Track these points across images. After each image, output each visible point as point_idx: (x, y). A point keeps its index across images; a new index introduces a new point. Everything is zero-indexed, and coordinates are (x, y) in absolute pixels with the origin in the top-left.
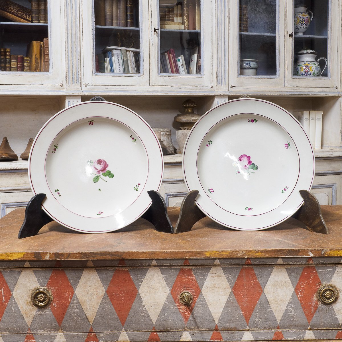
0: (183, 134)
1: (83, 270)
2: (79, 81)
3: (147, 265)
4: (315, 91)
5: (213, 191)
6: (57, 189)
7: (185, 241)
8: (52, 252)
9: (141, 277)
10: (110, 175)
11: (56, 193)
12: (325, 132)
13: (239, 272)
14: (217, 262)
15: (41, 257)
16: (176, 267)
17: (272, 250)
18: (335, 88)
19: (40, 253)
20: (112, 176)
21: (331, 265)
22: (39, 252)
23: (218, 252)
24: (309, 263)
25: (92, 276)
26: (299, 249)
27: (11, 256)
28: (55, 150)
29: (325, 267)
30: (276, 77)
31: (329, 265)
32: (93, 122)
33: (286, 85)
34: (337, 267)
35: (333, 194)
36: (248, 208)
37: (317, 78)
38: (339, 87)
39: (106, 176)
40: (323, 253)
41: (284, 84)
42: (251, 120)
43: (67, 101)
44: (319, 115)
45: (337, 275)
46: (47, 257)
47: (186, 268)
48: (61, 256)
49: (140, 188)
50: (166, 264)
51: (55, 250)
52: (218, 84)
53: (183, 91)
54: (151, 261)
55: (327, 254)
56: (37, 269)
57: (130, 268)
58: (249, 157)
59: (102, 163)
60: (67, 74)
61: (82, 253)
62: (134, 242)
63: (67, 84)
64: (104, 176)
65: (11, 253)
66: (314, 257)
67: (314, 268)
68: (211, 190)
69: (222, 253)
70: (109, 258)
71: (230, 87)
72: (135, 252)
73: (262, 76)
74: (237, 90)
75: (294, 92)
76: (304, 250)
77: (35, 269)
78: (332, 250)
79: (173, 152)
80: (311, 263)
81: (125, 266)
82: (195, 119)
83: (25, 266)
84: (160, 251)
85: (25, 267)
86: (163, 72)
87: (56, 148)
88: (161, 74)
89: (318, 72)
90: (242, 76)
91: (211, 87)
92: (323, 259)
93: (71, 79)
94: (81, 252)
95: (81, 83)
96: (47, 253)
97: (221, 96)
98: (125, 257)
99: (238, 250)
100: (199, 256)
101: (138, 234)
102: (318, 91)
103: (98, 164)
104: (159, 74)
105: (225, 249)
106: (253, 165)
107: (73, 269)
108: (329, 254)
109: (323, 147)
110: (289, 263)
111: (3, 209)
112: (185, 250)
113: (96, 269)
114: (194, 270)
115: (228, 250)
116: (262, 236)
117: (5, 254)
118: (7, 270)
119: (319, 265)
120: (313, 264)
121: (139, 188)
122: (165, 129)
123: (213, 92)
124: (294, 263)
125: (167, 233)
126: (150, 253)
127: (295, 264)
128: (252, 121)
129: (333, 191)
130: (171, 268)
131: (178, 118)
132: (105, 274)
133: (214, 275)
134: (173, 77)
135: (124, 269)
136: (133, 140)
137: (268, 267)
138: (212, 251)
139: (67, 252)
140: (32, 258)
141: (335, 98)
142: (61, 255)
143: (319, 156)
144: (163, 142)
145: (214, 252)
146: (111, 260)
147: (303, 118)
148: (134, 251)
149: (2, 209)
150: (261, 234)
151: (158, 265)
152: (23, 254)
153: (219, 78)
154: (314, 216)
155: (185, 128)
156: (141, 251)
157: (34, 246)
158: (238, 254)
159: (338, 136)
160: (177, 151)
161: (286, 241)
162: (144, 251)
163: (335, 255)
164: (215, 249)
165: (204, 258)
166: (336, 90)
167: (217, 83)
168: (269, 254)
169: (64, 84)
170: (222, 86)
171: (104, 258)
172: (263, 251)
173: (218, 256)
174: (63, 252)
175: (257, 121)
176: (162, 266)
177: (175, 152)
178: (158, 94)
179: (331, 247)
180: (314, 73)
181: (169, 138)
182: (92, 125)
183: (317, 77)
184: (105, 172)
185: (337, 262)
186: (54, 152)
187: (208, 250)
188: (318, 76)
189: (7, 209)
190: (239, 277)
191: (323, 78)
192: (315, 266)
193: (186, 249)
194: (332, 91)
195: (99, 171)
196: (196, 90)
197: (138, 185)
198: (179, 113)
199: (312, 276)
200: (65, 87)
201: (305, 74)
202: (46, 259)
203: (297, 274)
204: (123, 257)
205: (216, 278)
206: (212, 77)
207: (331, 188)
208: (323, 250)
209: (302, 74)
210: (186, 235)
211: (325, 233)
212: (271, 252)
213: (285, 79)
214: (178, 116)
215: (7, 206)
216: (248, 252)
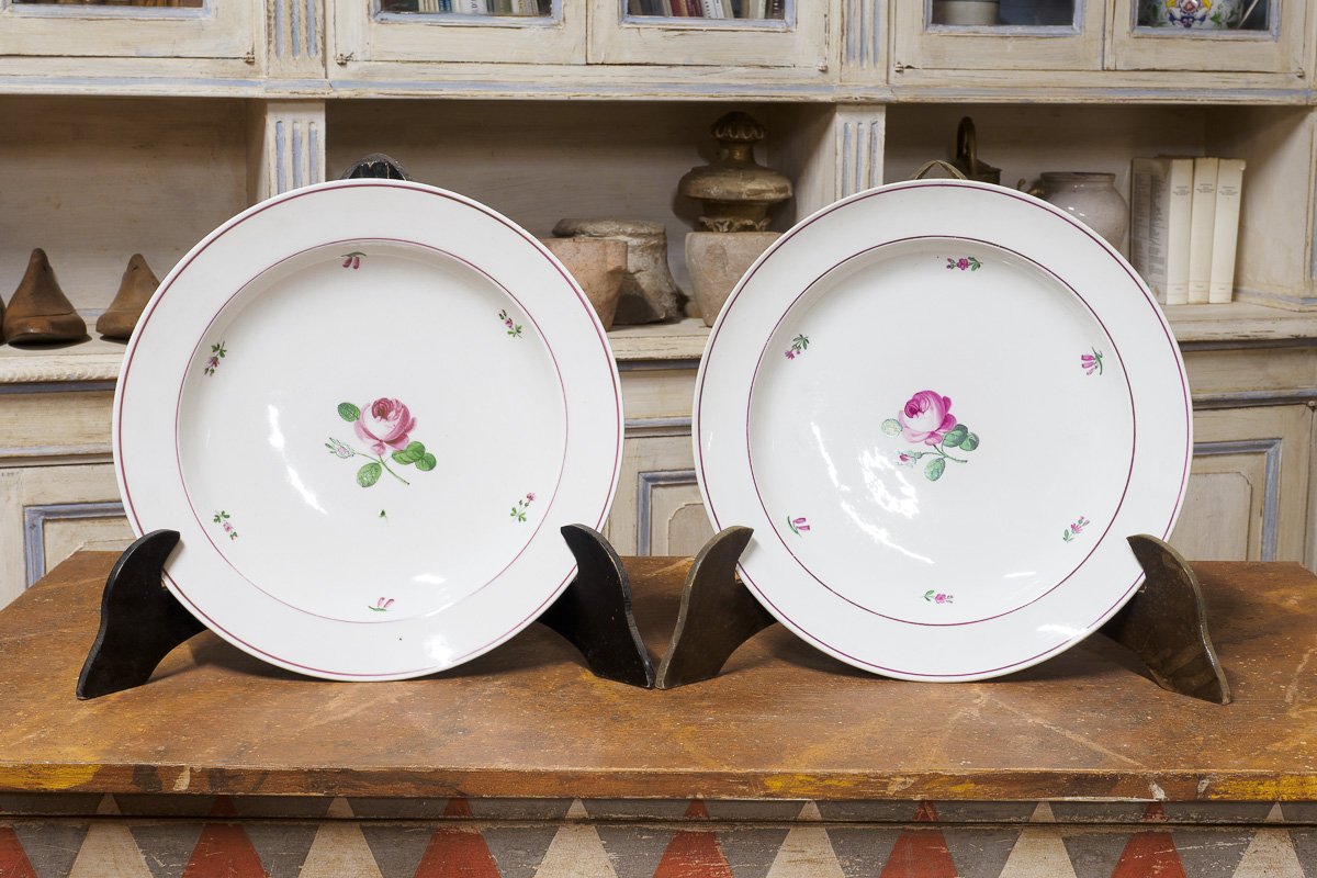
0: (710, 250)
1: (316, 828)
2: (316, 46)
3: (551, 814)
4: (1219, 85)
5: (808, 528)
6: (223, 513)
7: (694, 728)
8: (198, 766)
9: (527, 857)
10: (421, 458)
11: (219, 526)
12: (1251, 237)
13: (890, 849)
14: (812, 811)
15: (160, 782)
16: (657, 827)
17: (1015, 774)
18: (1295, 76)
19: (154, 769)
20: (430, 463)
21: (1230, 829)
22: (153, 763)
23: (814, 776)
24: (1150, 821)
25: (349, 851)
26: (1114, 771)
27: (49, 777)
28: (215, 362)
29: (1207, 834)
30: (1072, 32)
31: (1223, 829)
32: (358, 260)
33: (1109, 63)
34: (1253, 835)
35: (1270, 477)
36: (935, 594)
37: (1226, 37)
38: (1310, 71)
39: (409, 463)
40: (1202, 788)
41: (1100, 59)
42: (957, 261)
43: (271, 121)
44: (1230, 175)
45: (1250, 865)
46: (182, 784)
47: (696, 829)
48: (231, 782)
49: (534, 512)
50: (620, 816)
51: (210, 757)
52: (848, 60)
53: (715, 85)
54: (567, 803)
55: (1217, 794)
56: (147, 823)
57: (489, 825)
58: (946, 402)
59: (392, 414)
60: (273, 15)
61: (311, 772)
62: (505, 727)
63: (272, 55)
64: (399, 462)
65: (49, 767)
66: (1168, 802)
67: (1166, 840)
68: (800, 524)
69: (828, 782)
70: (409, 790)
71: (893, 70)
72: (507, 772)
73: (1019, 29)
74: (921, 81)
75: (1136, 89)
76: (1134, 777)
77: (136, 822)
78: (1235, 777)
79: (673, 313)
80: (1157, 819)
81: (469, 820)
82: (758, 187)
83: (100, 811)
84: (599, 769)
85: (101, 813)
86: (640, 10)
87: (219, 356)
88: (631, 18)
89: (1232, 13)
90: (940, 27)
91: (822, 71)
92: (1202, 809)
93: (285, 37)
94: (305, 767)
95: (324, 51)
96: (181, 769)
97: (859, 104)
98: (469, 787)
99: (888, 771)
100: (744, 793)
101: (524, 686)
102: (1228, 86)
103: (379, 418)
104: (622, 19)
105: (842, 766)
106: (958, 433)
107: (278, 827)
108: (1226, 793)
109: (1242, 297)
110: (1076, 818)
111: (33, 526)
112: (690, 770)
113: (362, 828)
114: (725, 836)
115: (851, 771)
116: (981, 710)
117: (28, 768)
118: (33, 825)
119: (1187, 828)
120: (1164, 824)
121: (528, 512)
122: (642, 226)
123: (828, 88)
124: (1096, 820)
125: (630, 687)
126: (563, 778)
127: (1096, 824)
128: (963, 264)
129: (1268, 467)
130: (641, 830)
131: (693, 182)
132: (397, 845)
133: (799, 856)
134: (678, 30)
135: (467, 829)
136: (510, 330)
137: (998, 830)
138: (793, 775)
139: (253, 767)
140: (126, 785)
141: (1291, 115)
142: (233, 777)
143: (1220, 338)
144: (637, 276)
145: (801, 778)
146: (420, 799)
147: (1169, 185)
148: (505, 767)
149: (27, 528)
150: (979, 696)
151: (593, 817)
152: (91, 770)
153: (851, 35)
154: (1180, 633)
155: (721, 220)
156: (528, 768)
157: (134, 738)
158: (889, 788)
159: (1299, 258)
160: (689, 307)
161: (1068, 734)
162: (541, 768)
163: (1247, 797)
164: (803, 769)
165: (761, 799)
166: (1300, 84)
167: (846, 55)
168: (1003, 790)
169: (261, 54)
170: (865, 66)
171: (391, 793)
172: (980, 777)
173: (815, 791)
174: (238, 766)
175: (979, 266)
176: (607, 821)
177: (682, 307)
178: (616, 94)
179: (1235, 766)
180: (1219, 15)
181: (656, 260)
182: (356, 267)
183: (1229, 32)
184: (405, 448)
185: (1255, 820)
186: (213, 371)
187: (777, 770)
188: (1232, 26)
189: (48, 526)
190: (891, 864)
191: (1252, 34)
192: (1171, 831)
193: (695, 763)
194: (1284, 86)
195: (380, 444)
196: (763, 81)
197: (525, 500)
198: (702, 163)
199: (1158, 868)
200: (264, 68)
201: (1183, 18)
202: (175, 789)
203: (1105, 858)
204: (460, 788)
205: (806, 867)
206: (827, 29)
207: (1260, 453)
208: (1202, 777)
209: (1172, 18)
210: (702, 698)
211: (1218, 700)
212: (1012, 781)
213: (1104, 39)
214: (696, 173)
215: (47, 513)
216: (923, 779)
